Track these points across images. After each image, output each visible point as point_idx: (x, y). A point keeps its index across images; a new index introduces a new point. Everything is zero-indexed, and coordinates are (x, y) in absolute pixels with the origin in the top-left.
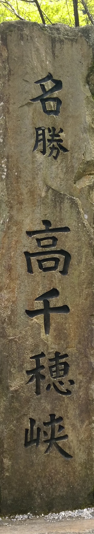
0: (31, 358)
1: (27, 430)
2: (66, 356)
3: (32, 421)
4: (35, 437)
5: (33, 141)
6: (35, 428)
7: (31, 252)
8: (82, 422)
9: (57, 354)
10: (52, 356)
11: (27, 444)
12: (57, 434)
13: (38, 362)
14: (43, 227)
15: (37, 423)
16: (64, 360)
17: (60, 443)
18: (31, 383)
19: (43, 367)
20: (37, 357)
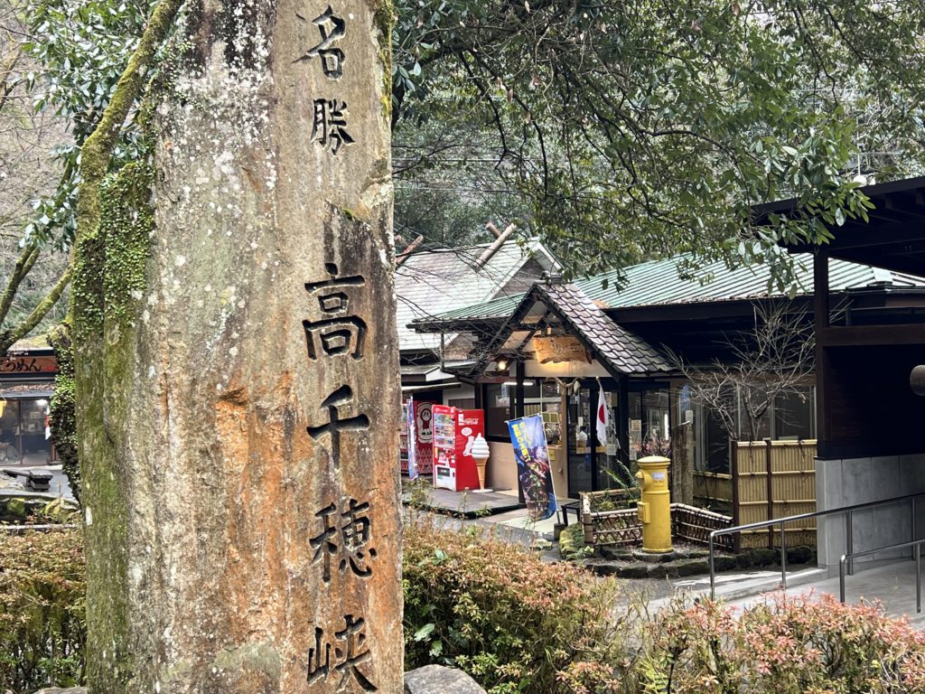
0: (317, 515)
1: (311, 650)
2: (365, 505)
3: (319, 632)
4: (322, 662)
5: (310, 123)
6: (323, 645)
7: (312, 321)
8: (389, 622)
9: (353, 502)
10: (346, 508)
11: (311, 676)
12: (357, 650)
13: (326, 522)
14: (327, 276)
15: (325, 634)
16: (362, 513)
17: (361, 665)
18: (317, 562)
19: (332, 530)
20: (323, 512)
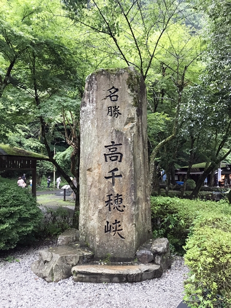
0: (107, 196)
1: (105, 226)
2: (121, 195)
3: (108, 222)
4: (109, 229)
5: (107, 112)
6: (109, 225)
7: (107, 154)
8: (129, 223)
9: (118, 194)
10: (116, 195)
11: (106, 232)
12: (118, 228)
13: (110, 198)
14: (111, 144)
15: (110, 223)
16: (120, 197)
17: (120, 232)
18: (107, 206)
19: (112, 200)
20: (109, 196)
